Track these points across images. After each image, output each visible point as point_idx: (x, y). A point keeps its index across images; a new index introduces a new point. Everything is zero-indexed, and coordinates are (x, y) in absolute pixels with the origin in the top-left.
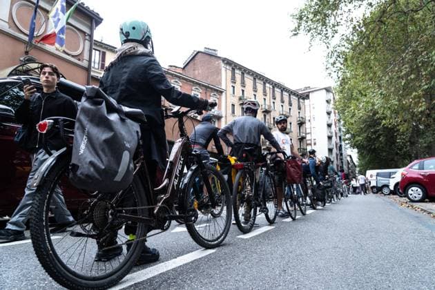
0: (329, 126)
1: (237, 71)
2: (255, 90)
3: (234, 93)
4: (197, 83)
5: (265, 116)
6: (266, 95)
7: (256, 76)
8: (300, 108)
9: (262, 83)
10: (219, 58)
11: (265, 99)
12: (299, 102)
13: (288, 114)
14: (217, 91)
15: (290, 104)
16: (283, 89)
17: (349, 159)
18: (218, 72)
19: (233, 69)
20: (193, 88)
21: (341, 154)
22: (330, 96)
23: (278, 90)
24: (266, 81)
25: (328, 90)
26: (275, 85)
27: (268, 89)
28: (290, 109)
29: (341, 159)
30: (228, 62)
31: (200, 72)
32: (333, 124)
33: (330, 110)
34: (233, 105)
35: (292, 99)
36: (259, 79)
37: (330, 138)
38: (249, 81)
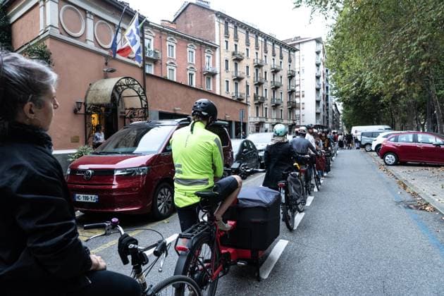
0: (318, 78)
1: (230, 25)
2: (248, 43)
3: (227, 48)
4: (192, 40)
5: (257, 70)
6: (258, 49)
7: (249, 30)
8: (290, 61)
9: (254, 36)
10: (213, 11)
11: (257, 53)
12: (290, 54)
13: (279, 68)
14: (211, 47)
15: (281, 58)
16: (275, 42)
17: (334, 108)
18: (212, 27)
19: (227, 23)
20: (188, 45)
21: (327, 105)
22: (320, 47)
23: (270, 43)
24: (258, 33)
25: (318, 41)
26: (267, 38)
27: (260, 43)
28: (281, 62)
29: (327, 110)
30: (222, 16)
31: (192, 25)
32: (322, 75)
33: (319, 61)
34: (227, 61)
35: (283, 52)
36: (252, 32)
37: (318, 90)
38: (242, 34)
